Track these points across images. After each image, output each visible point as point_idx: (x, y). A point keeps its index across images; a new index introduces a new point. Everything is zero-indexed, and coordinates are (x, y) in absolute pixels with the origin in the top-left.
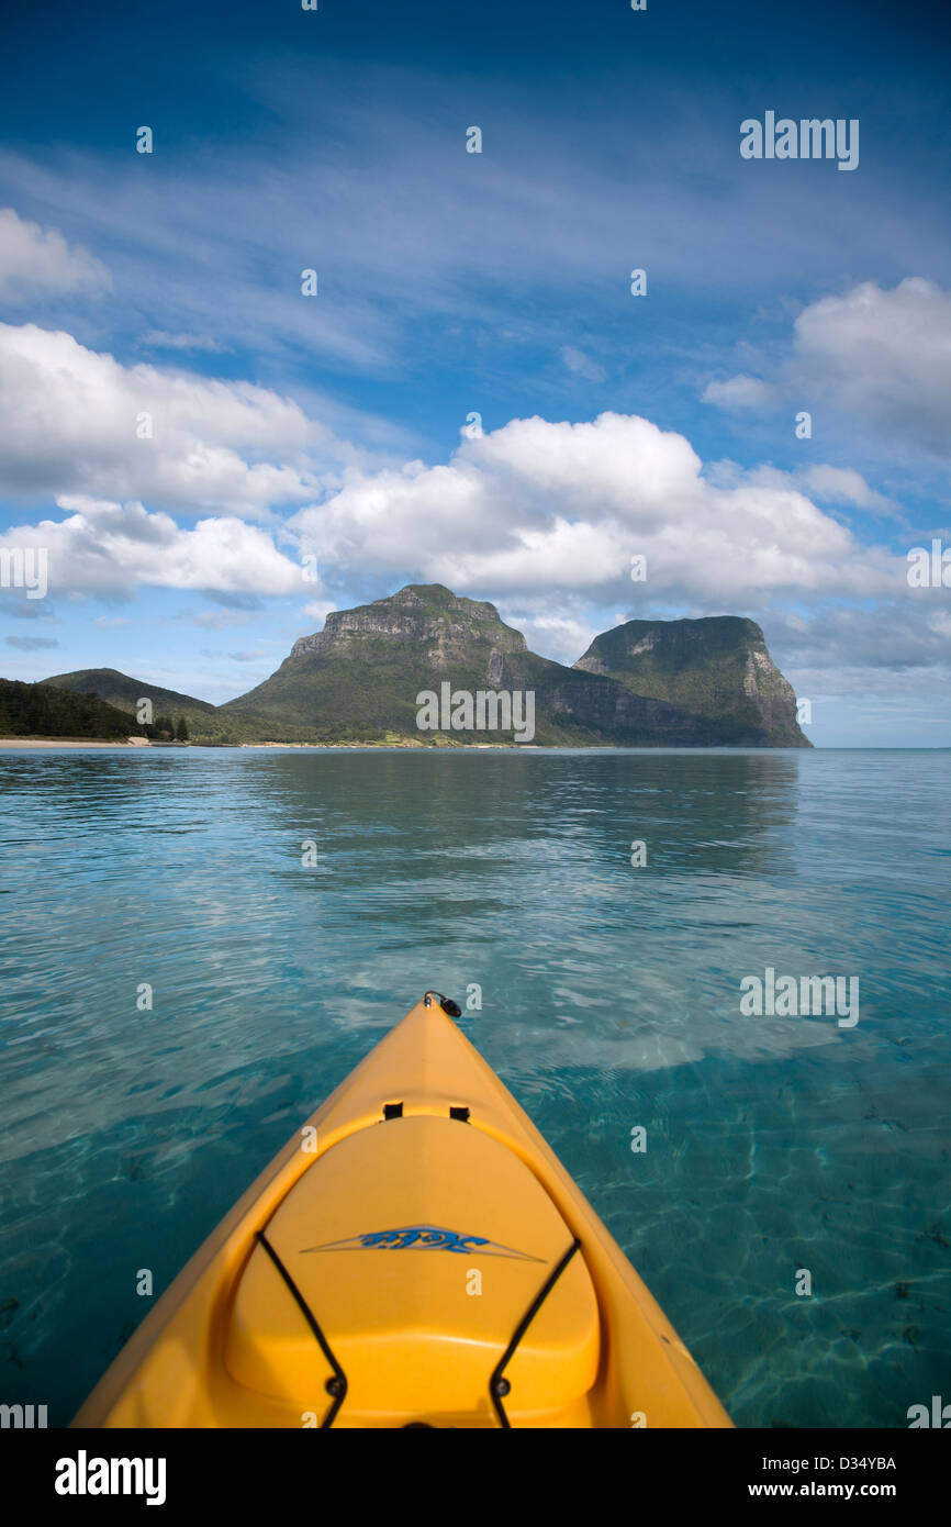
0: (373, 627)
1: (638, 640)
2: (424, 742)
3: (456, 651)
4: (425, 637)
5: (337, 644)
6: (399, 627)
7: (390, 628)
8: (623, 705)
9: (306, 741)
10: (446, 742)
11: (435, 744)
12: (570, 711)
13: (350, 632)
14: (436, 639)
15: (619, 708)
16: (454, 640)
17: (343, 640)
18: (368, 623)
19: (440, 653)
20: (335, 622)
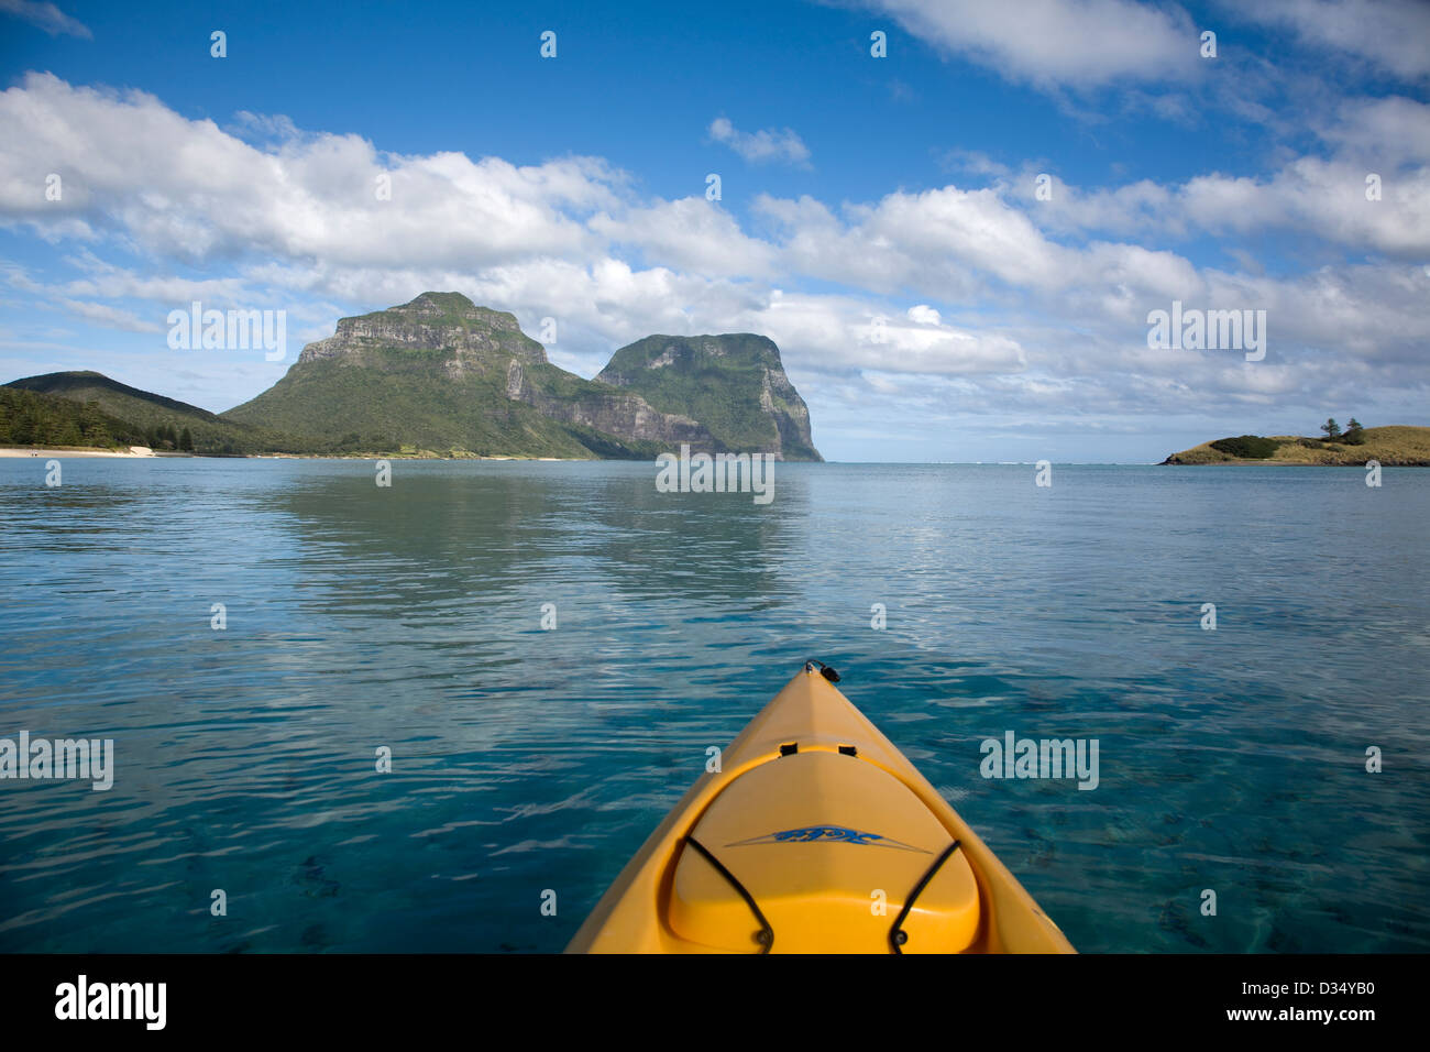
0: (387, 335)
1: (657, 354)
2: (441, 454)
3: (473, 362)
4: (442, 347)
5: (349, 351)
6: (415, 335)
7: (405, 337)
8: (642, 419)
9: (316, 452)
10: (463, 454)
11: (452, 456)
12: (589, 423)
13: (363, 339)
14: (454, 349)
15: (638, 422)
16: (473, 350)
17: (354, 347)
18: (382, 330)
19: (458, 363)
20: (346, 328)
